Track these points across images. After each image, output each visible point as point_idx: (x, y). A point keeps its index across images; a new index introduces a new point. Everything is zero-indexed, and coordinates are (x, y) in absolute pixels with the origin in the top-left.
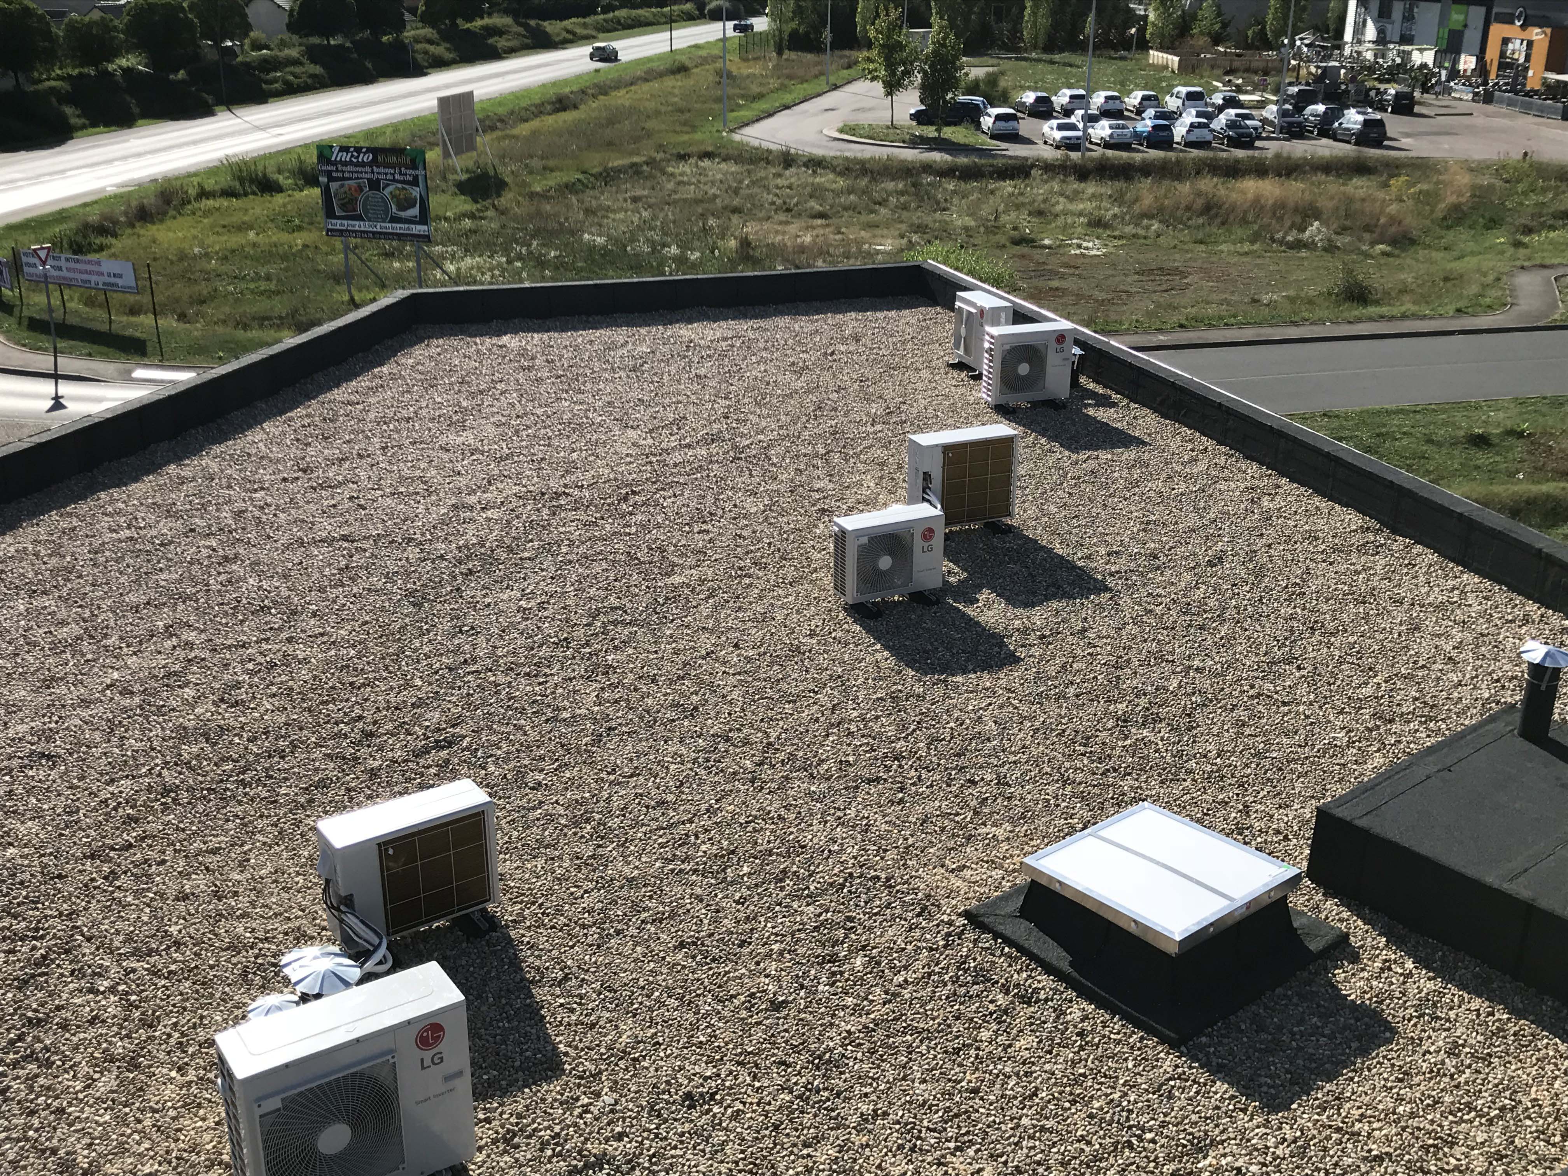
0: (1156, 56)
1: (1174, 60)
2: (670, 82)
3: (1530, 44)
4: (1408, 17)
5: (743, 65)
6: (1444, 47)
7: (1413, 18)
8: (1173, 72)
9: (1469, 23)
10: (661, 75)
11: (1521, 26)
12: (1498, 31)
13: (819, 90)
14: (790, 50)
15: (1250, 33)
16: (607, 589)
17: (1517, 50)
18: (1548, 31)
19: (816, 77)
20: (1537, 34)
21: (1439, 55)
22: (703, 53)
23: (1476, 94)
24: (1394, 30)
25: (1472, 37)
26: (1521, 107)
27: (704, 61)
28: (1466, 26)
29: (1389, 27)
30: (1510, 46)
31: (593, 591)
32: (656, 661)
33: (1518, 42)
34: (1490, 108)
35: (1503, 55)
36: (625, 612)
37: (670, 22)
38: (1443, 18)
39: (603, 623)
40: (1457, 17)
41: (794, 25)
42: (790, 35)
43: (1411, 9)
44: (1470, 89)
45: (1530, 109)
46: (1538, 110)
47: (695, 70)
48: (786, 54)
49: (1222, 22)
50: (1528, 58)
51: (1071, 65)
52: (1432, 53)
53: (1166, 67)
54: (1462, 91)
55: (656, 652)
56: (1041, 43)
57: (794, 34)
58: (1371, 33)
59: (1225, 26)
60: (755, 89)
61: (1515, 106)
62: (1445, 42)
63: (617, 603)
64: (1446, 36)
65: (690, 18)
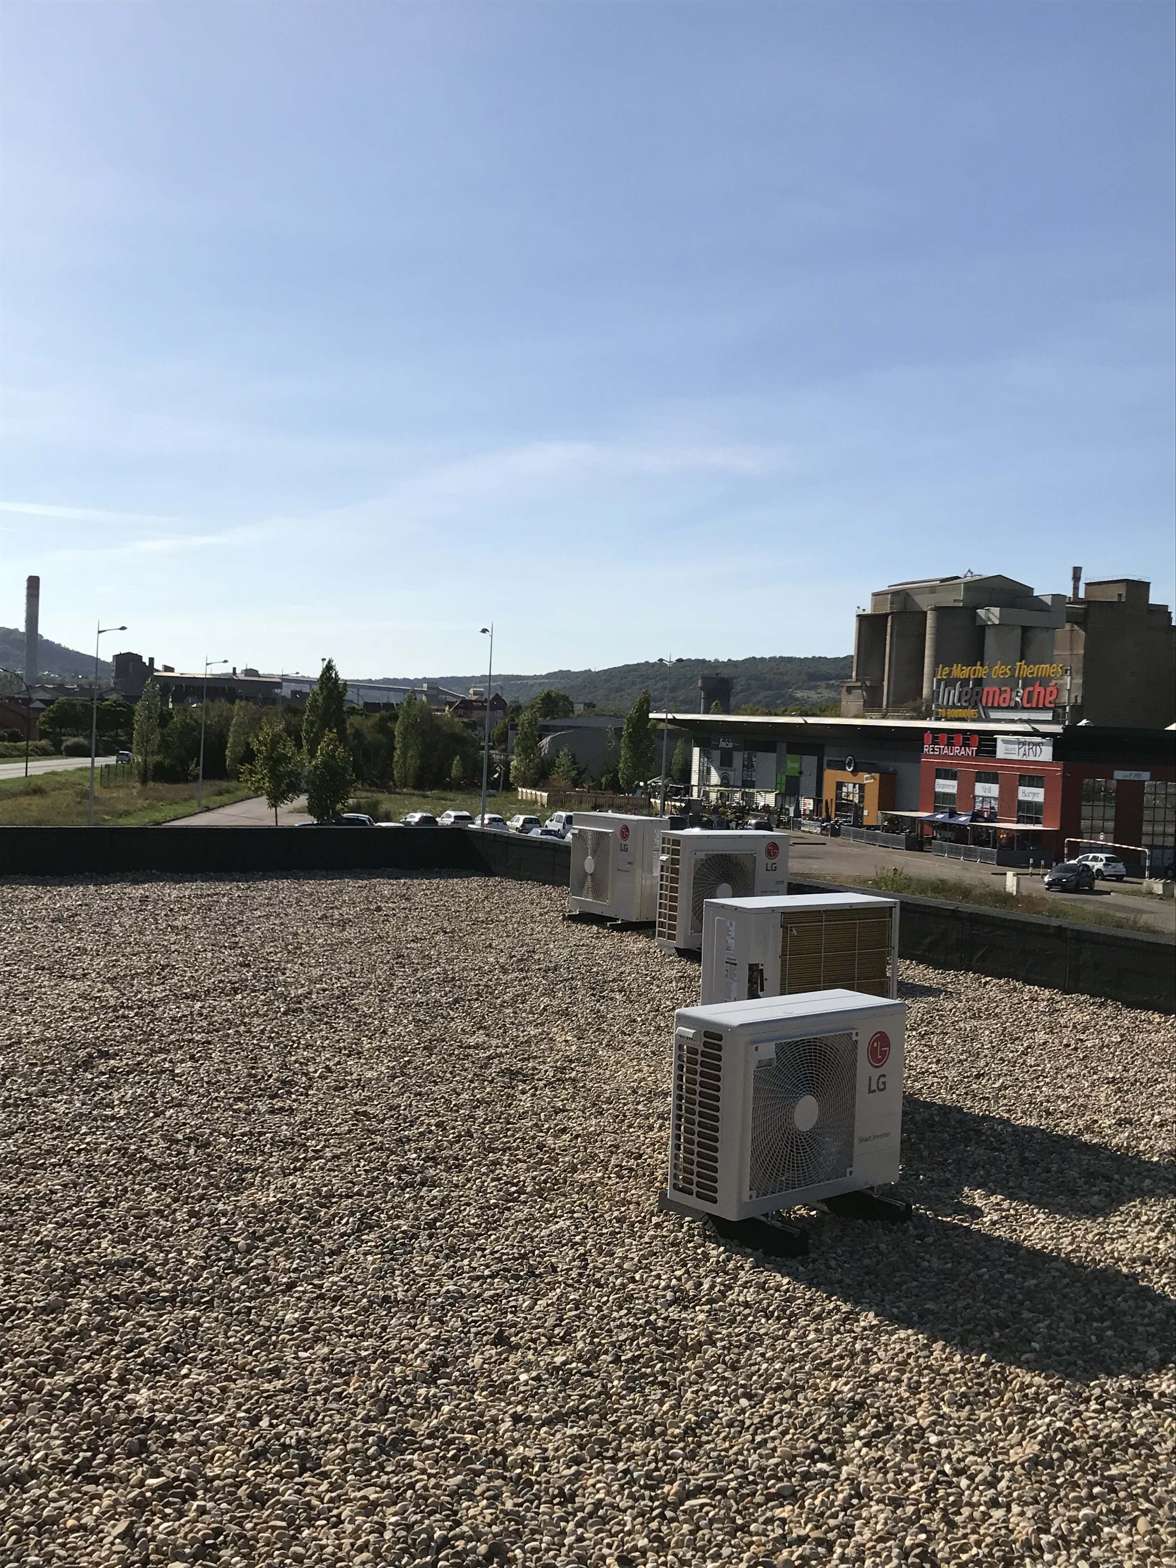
0: (525, 793)
1: (543, 796)
2: (25, 801)
3: (862, 787)
4: (748, 766)
5: (105, 791)
6: (783, 790)
7: (753, 766)
8: (542, 805)
9: (804, 770)
10: (14, 795)
11: (852, 772)
12: (831, 776)
13: (190, 810)
14: (154, 781)
15: (603, 780)
16: (83, 1224)
17: (850, 791)
18: (877, 776)
19: (186, 800)
20: (866, 778)
21: (779, 797)
22: (62, 779)
23: (824, 829)
24: (736, 775)
25: (808, 782)
26: (867, 839)
27: (62, 786)
28: (801, 773)
29: (731, 773)
30: (844, 789)
31: (47, 1230)
32: (290, 1400)
33: (851, 786)
34: (838, 840)
35: (838, 797)
36: (150, 1272)
37: (26, 755)
38: (780, 766)
39: (95, 1301)
40: (792, 764)
41: (158, 758)
42: (155, 766)
43: (750, 759)
44: (819, 823)
45: (876, 840)
46: (883, 841)
47: (52, 793)
48: (151, 784)
49: (578, 769)
50: (862, 798)
51: (443, 799)
52: (772, 796)
53: (535, 802)
54: (810, 825)
55: (276, 1373)
56: (411, 781)
57: (159, 766)
58: (715, 778)
59: (580, 773)
60: (122, 807)
61: (862, 838)
62: (784, 787)
63: (119, 1253)
64: (784, 781)
65: (45, 753)
